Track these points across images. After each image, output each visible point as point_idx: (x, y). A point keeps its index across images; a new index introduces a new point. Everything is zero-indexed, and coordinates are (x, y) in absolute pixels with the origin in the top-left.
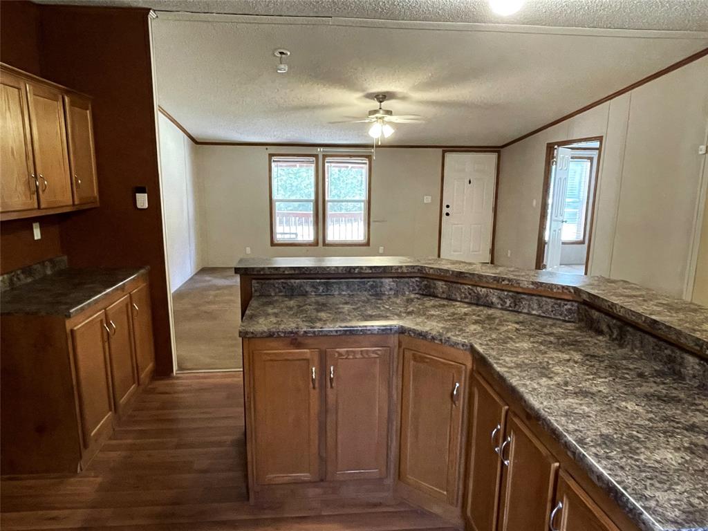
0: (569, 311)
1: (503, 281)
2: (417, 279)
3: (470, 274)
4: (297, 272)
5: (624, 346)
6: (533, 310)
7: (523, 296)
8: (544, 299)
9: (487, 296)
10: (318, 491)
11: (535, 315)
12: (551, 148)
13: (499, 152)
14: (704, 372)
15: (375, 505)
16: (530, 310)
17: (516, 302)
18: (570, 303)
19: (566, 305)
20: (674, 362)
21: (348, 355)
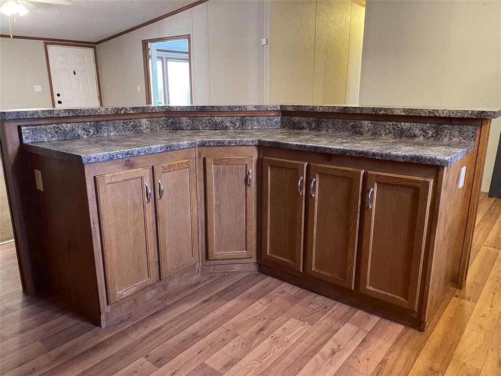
0: (276, 122)
1: (236, 108)
2: (164, 118)
3: (211, 107)
4: (71, 115)
5: (321, 130)
6: (255, 126)
7: (247, 118)
8: (261, 117)
9: (222, 122)
10: (154, 292)
11: (256, 129)
12: (145, 43)
13: (94, 47)
14: (374, 126)
15: (196, 285)
16: (253, 126)
17: (243, 122)
18: (276, 117)
19: (274, 119)
20: (355, 127)
21: (170, 169)
